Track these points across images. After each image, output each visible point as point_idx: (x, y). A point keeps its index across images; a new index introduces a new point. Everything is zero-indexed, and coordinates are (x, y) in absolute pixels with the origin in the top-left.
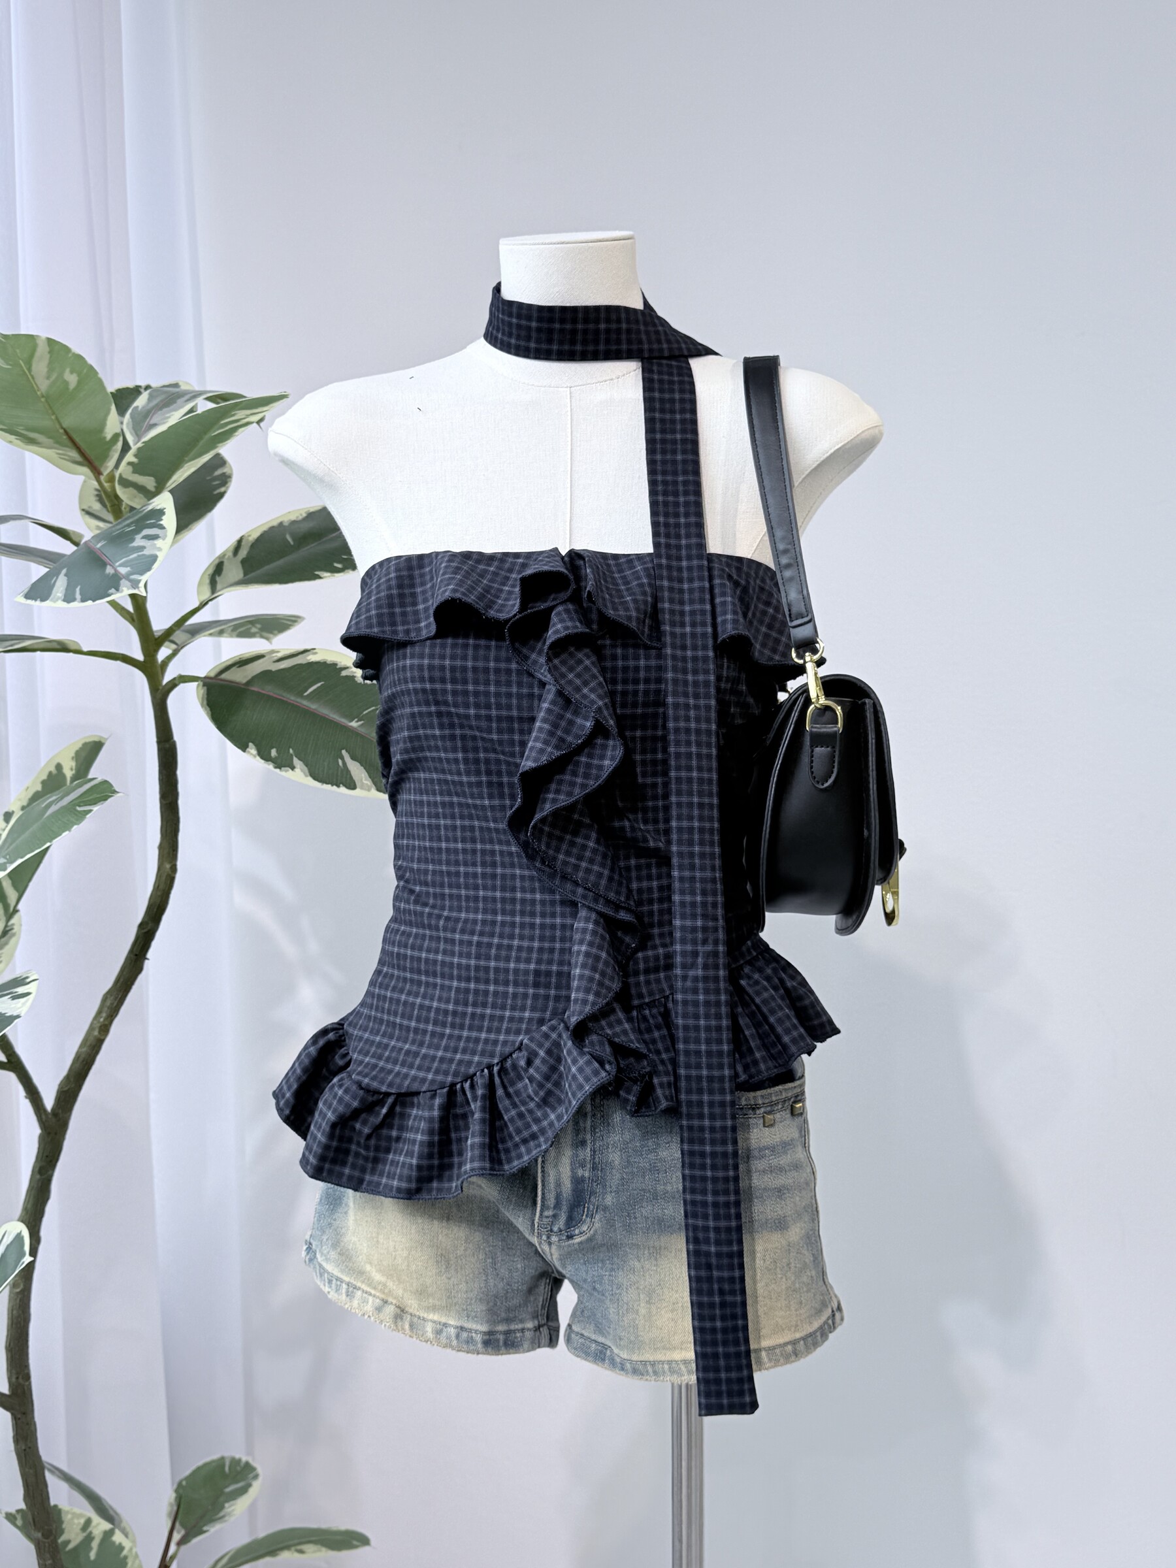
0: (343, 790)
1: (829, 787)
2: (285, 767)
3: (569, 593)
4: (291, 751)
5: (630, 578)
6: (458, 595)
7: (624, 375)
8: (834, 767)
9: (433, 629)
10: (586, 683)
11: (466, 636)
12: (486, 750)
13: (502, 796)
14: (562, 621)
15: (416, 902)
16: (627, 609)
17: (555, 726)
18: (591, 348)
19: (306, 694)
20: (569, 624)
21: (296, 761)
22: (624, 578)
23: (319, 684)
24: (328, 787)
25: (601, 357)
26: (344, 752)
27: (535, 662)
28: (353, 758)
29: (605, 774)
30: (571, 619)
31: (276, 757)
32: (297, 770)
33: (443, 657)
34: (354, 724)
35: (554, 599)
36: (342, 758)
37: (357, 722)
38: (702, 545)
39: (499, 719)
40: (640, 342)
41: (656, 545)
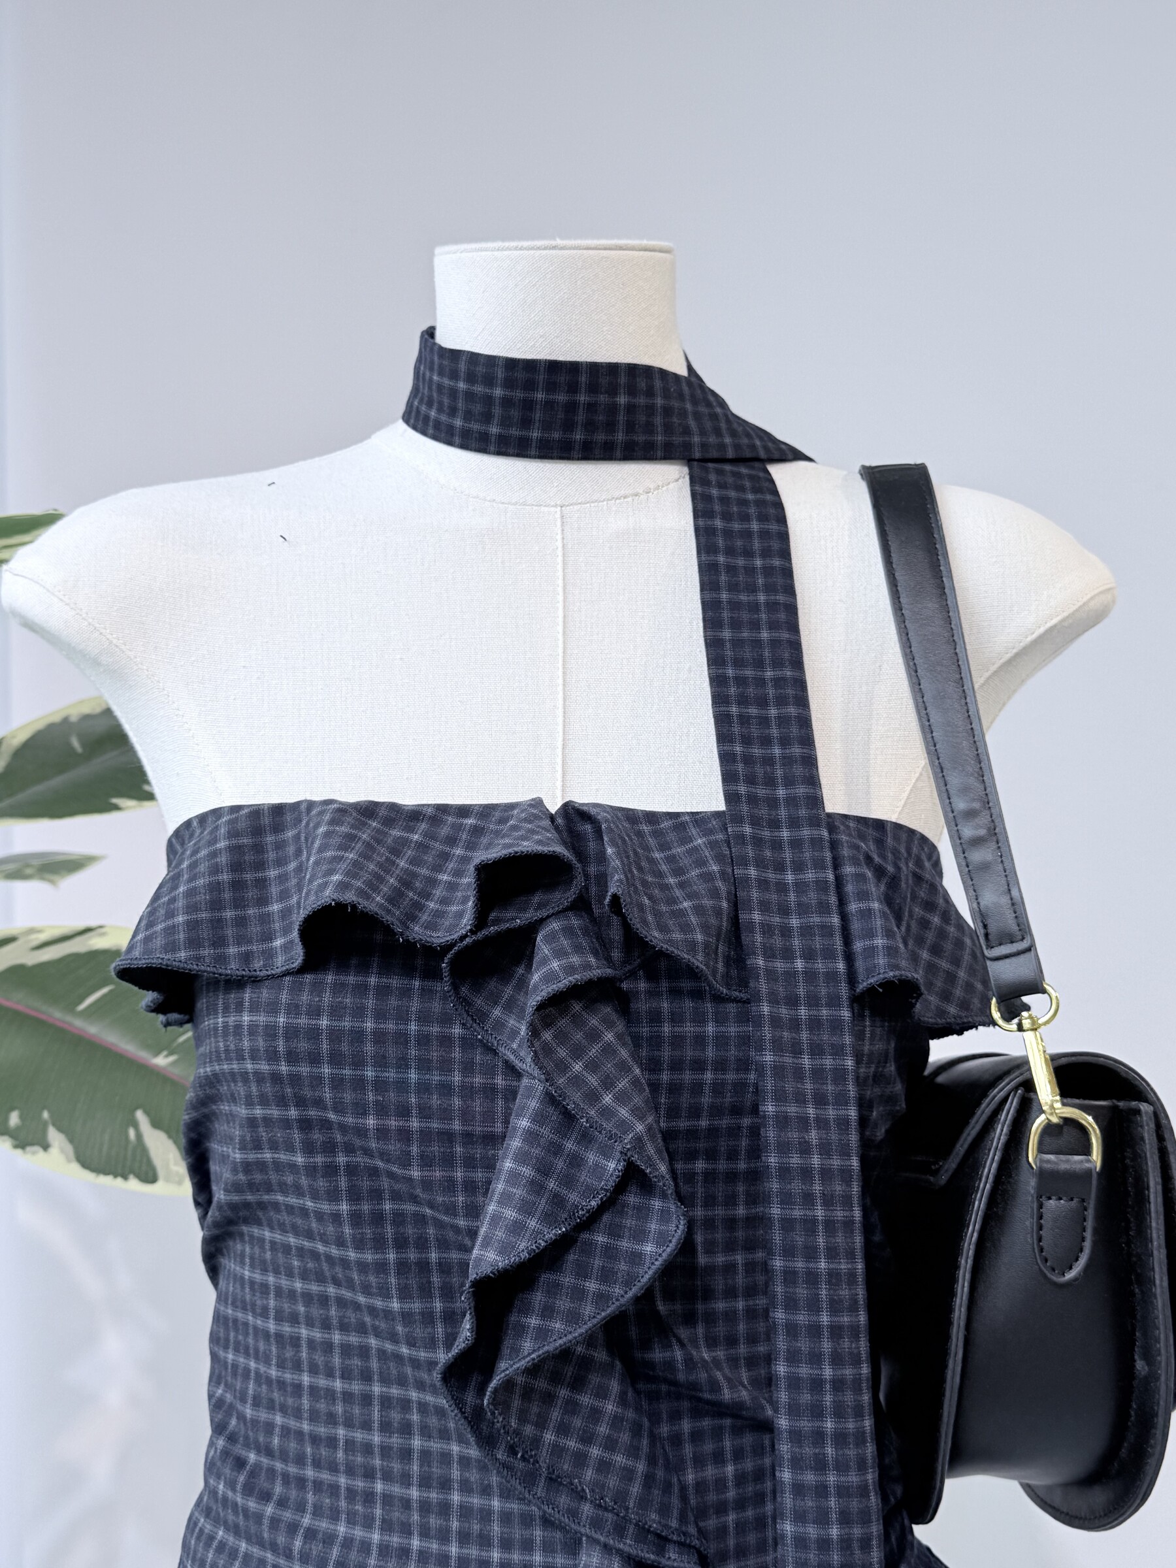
0: (133, 1184)
1: (1075, 1279)
2: (32, 1144)
3: (571, 894)
4: (46, 1115)
5: (686, 861)
6: (350, 897)
7: (658, 488)
8: (1083, 1239)
9: (298, 954)
10: (608, 1084)
11: (364, 969)
12: (396, 1197)
13: (426, 1292)
14: (559, 954)
15: (248, 1490)
16: (686, 928)
17: (544, 1170)
18: (600, 437)
19: (82, 1007)
20: (575, 960)
21: (54, 1135)
22: (671, 859)
23: (105, 990)
24: (106, 1180)
25: (618, 454)
26: (140, 1115)
27: (499, 1025)
28: (156, 1124)
29: (646, 1274)
30: (578, 949)
31: (18, 1128)
32: (54, 1151)
33: (316, 1012)
34: (161, 1061)
35: (540, 906)
36: (136, 1126)
37: (167, 1056)
38: (816, 801)
39: (426, 1136)
40: (687, 431)
41: (730, 797)
